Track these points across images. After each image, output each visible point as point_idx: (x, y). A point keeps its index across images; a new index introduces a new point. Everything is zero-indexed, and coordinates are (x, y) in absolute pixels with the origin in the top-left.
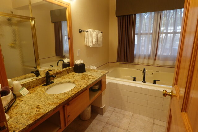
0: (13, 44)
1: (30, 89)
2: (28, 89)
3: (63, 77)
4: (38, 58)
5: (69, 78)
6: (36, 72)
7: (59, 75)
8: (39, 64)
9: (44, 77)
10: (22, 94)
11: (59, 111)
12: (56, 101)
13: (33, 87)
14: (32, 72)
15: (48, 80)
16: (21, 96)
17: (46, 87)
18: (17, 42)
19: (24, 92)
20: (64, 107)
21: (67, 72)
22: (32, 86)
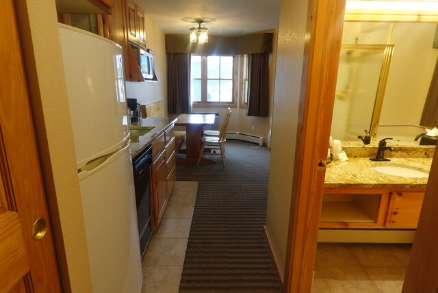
0: (344, 92)
1: (350, 157)
2: (348, 156)
3: (411, 159)
4: (378, 122)
5: (424, 163)
6: (366, 137)
7: (404, 154)
8: (375, 134)
9: (376, 148)
10: (340, 157)
11: (381, 195)
12: (381, 179)
13: (356, 157)
14: (360, 137)
15: (381, 154)
16: (338, 159)
17: (374, 163)
18: (350, 90)
19: (343, 156)
20: (391, 194)
21: (426, 154)
22: (354, 155)
